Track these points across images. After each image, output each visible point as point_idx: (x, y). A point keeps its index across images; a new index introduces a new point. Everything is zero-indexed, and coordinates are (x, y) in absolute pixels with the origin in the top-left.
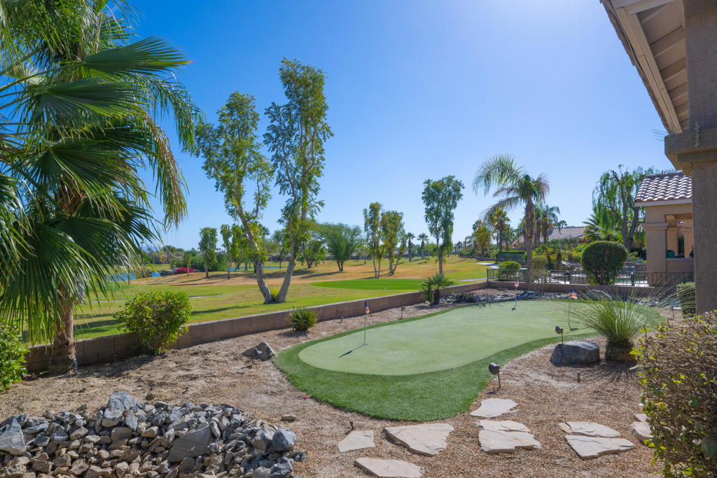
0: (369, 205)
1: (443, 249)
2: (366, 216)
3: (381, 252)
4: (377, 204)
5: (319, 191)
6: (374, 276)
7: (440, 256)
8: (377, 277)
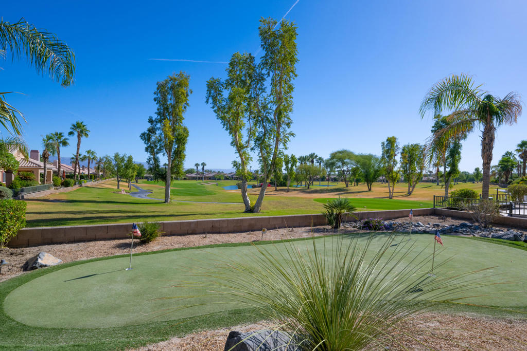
0: (386, 139)
1: (450, 176)
2: (383, 148)
3: (395, 176)
4: (393, 137)
5: (291, 125)
6: (389, 196)
7: (447, 182)
8: (391, 197)
